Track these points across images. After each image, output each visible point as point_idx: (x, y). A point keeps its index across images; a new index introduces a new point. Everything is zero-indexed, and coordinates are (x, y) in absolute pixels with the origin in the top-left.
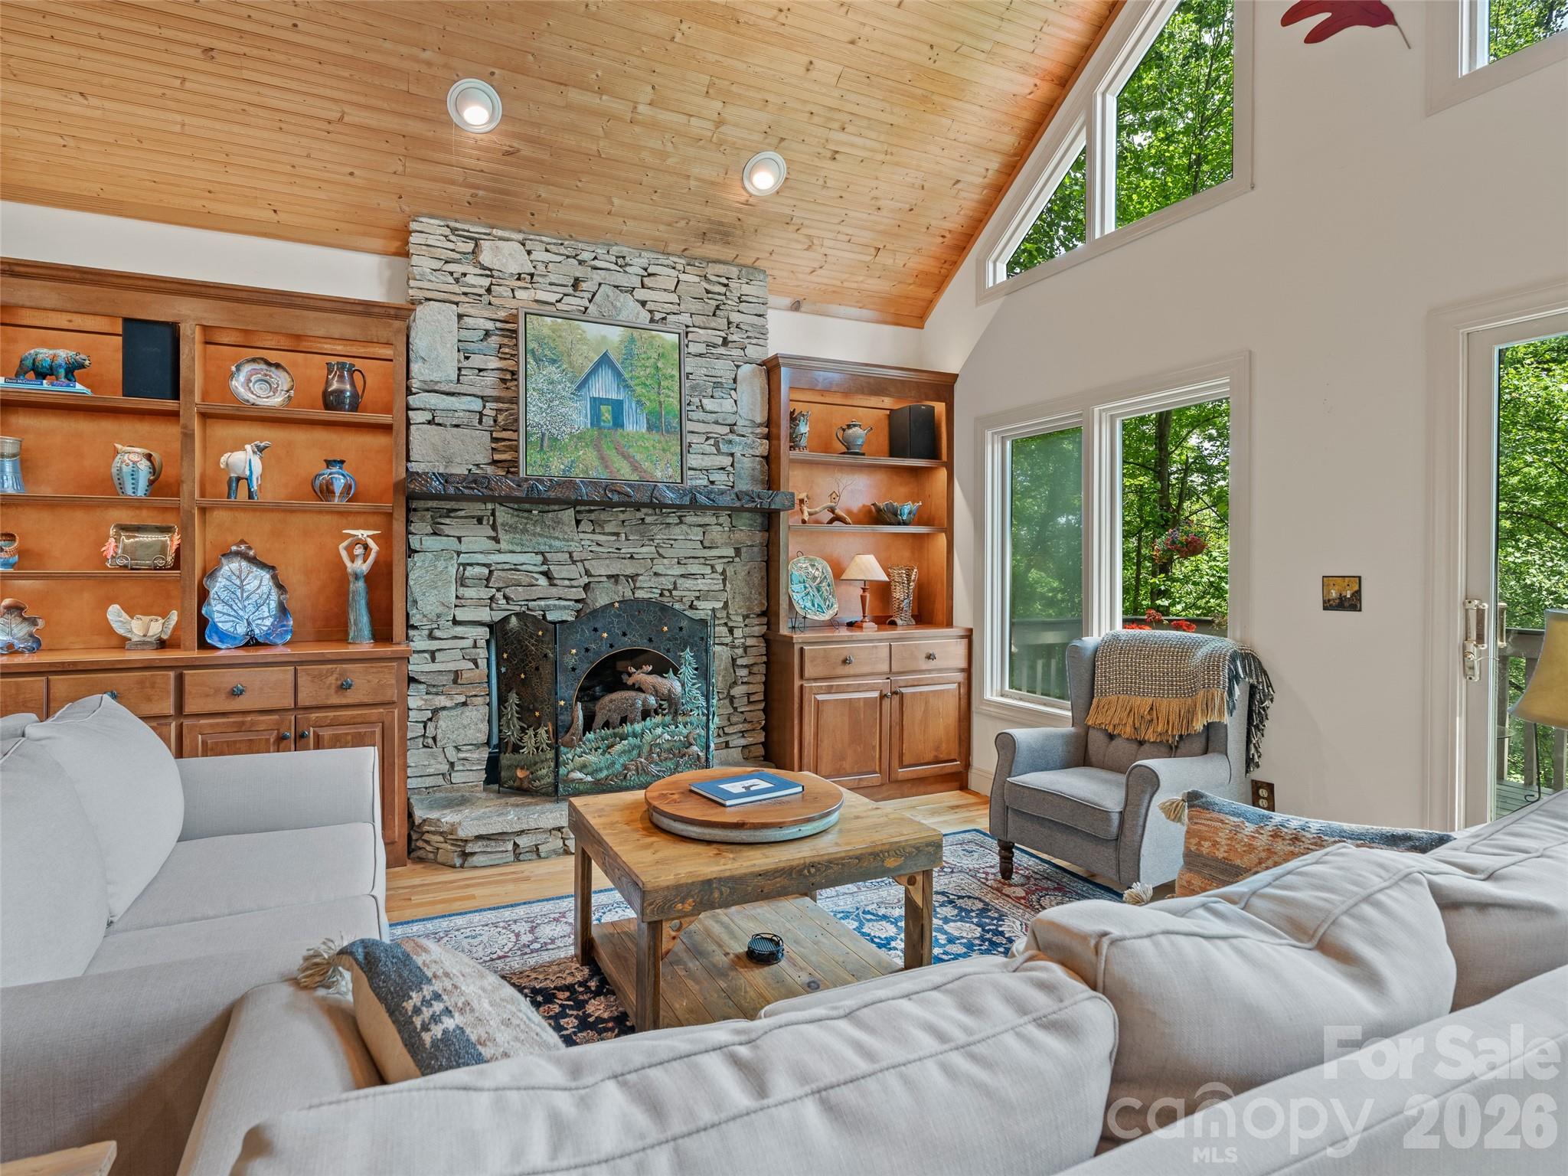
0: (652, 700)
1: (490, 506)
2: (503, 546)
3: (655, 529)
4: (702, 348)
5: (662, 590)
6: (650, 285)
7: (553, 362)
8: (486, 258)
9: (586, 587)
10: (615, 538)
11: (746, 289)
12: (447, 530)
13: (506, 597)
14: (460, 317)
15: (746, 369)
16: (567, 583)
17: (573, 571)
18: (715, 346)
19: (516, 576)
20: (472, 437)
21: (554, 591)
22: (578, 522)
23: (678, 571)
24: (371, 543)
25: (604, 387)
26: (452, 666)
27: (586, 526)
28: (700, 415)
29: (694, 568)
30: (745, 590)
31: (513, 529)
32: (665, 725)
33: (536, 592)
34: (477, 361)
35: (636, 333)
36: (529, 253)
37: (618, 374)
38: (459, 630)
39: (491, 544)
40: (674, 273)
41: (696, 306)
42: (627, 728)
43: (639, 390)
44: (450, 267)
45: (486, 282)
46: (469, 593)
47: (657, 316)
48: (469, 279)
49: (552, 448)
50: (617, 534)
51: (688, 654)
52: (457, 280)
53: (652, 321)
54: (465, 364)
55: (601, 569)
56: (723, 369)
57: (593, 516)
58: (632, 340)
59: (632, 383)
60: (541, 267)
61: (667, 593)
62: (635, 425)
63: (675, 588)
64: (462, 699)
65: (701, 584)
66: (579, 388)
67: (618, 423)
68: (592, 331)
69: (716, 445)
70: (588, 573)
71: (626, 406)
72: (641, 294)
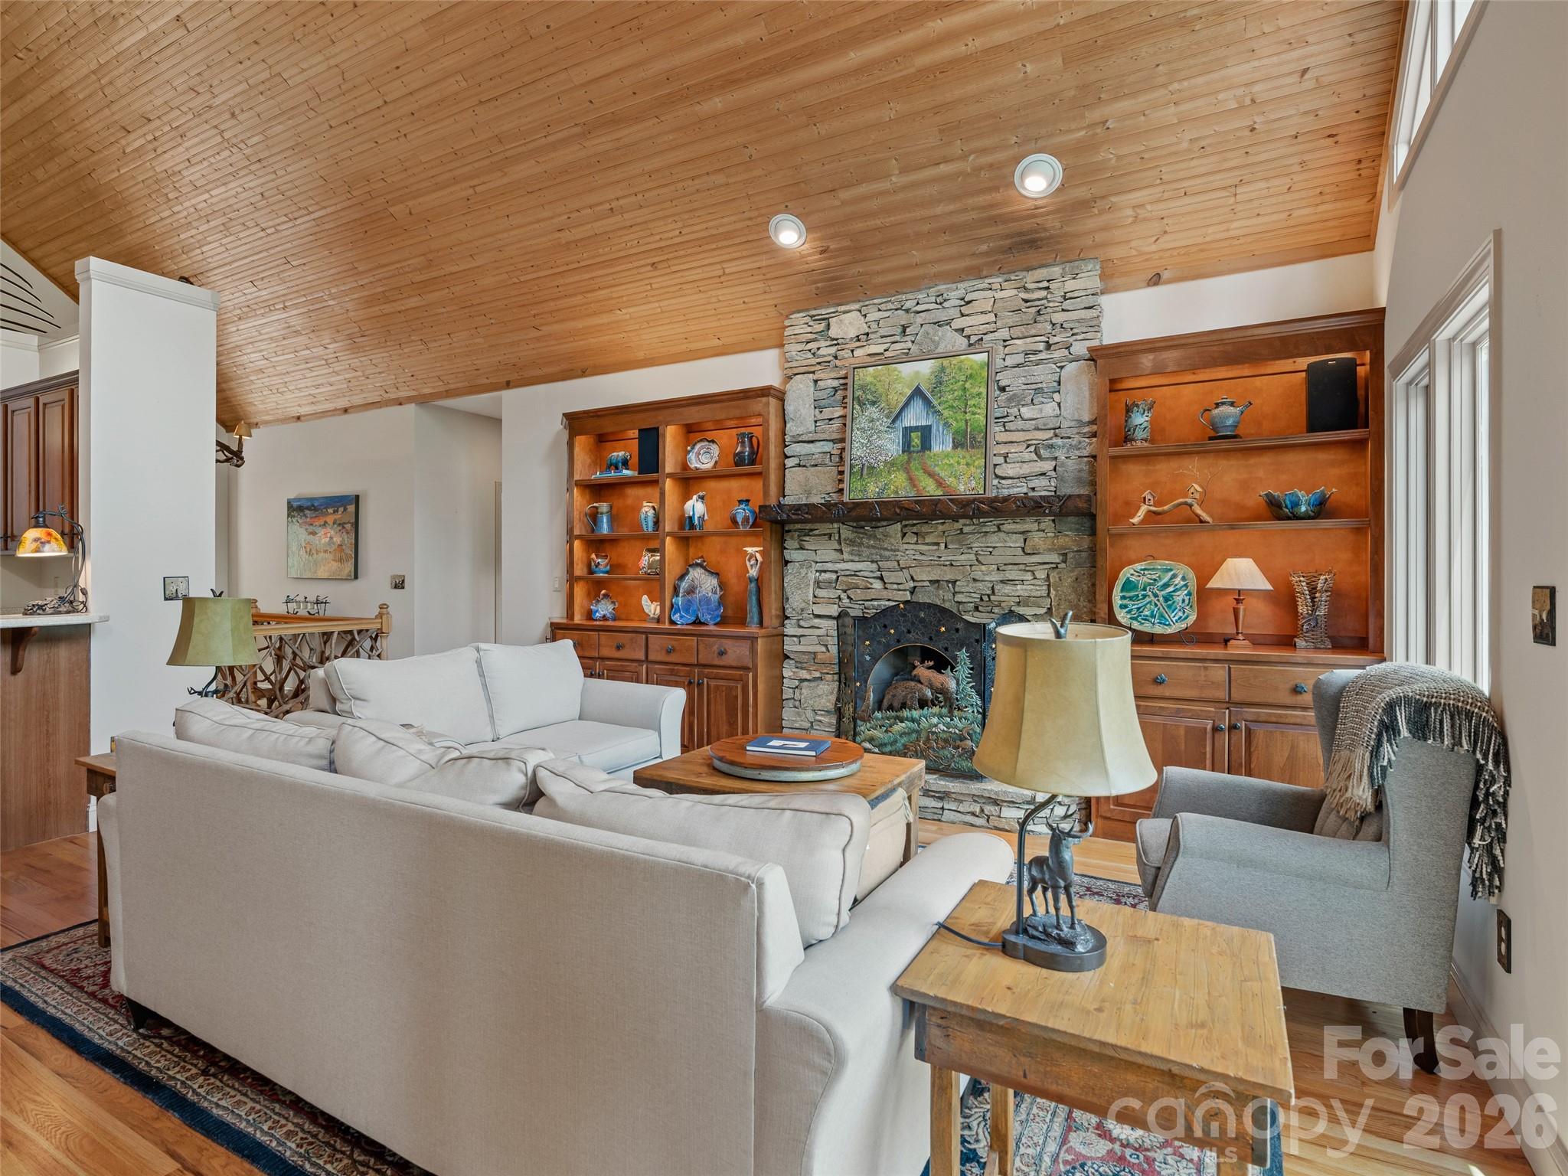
0: (929, 693)
1: (836, 525)
2: (846, 556)
3: (972, 538)
4: (1020, 359)
5: (982, 594)
6: (967, 313)
7: (873, 403)
8: (833, 333)
9: (913, 592)
10: (935, 547)
11: (1071, 285)
12: (807, 545)
13: (849, 597)
14: (816, 382)
15: (1071, 368)
16: (895, 586)
17: (902, 577)
18: (1036, 352)
19: (855, 580)
20: (824, 473)
21: (884, 594)
22: (904, 535)
23: (996, 577)
24: (758, 556)
25: (915, 416)
26: (811, 649)
27: (910, 538)
28: (1020, 424)
29: (1010, 575)
30: (1072, 597)
31: (851, 543)
32: (940, 717)
33: (872, 594)
34: (827, 413)
35: (946, 362)
36: (865, 316)
37: (928, 403)
38: (817, 621)
39: (837, 555)
40: (989, 294)
41: (1015, 318)
43: (946, 413)
44: (810, 346)
45: (833, 350)
46: (821, 593)
47: (973, 339)
48: (822, 352)
49: (870, 474)
50: (938, 544)
51: (963, 655)
52: (814, 354)
53: (970, 345)
54: (819, 417)
55: (924, 575)
56: (1043, 374)
57: (915, 529)
58: (943, 369)
59: (939, 408)
60: (874, 326)
61: (985, 598)
62: (942, 445)
63: (993, 593)
64: (818, 675)
65: (1020, 590)
66: (894, 421)
67: (926, 445)
68: (907, 370)
69: (1036, 452)
70: (913, 578)
71: (934, 430)
72: (958, 323)
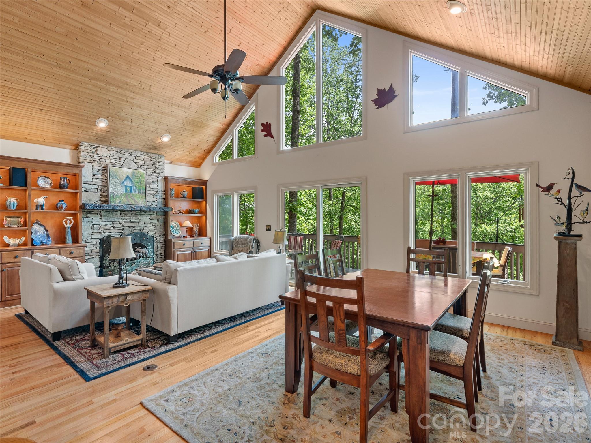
0: (141, 254)
1: (100, 211)
2: (103, 220)
3: (139, 215)
4: (150, 174)
5: (141, 230)
6: (138, 159)
7: (116, 177)
8: (99, 152)
9: (123, 229)
11: (160, 160)
12: (90, 216)
13: (104, 232)
14: (93, 166)
15: (160, 178)
16: (118, 228)
17: (120, 226)
18: (153, 173)
19: (106, 227)
20: (95, 194)
21: (115, 231)
22: (121, 214)
23: (144, 225)
24: (72, 220)
25: (128, 183)
26: (91, 249)
27: (123, 215)
28: (149, 189)
29: (148, 225)
30: (160, 229)
31: (105, 216)
32: (144, 260)
33: (111, 231)
34: (96, 177)
35: (135, 171)
36: (109, 151)
37: (131, 180)
38: (92, 240)
39: (100, 220)
40: (143, 156)
41: (148, 164)
42: (136, 261)
43: (136, 184)
44: (90, 154)
45: (99, 158)
46: (95, 231)
47: (139, 166)
48: (94, 157)
49: (116, 197)
50: (130, 217)
51: (149, 244)
52: (92, 157)
53: (138, 167)
54: (94, 177)
55: (126, 225)
56: (154, 178)
57: (124, 213)
58: (134, 172)
59: (134, 182)
60: (112, 154)
62: (135, 192)
63: (144, 229)
64: (93, 256)
65: (150, 228)
66: (122, 183)
67: (131, 191)
68: (125, 170)
69: (153, 196)
70: (123, 226)
71: (133, 188)
72: (135, 161)
